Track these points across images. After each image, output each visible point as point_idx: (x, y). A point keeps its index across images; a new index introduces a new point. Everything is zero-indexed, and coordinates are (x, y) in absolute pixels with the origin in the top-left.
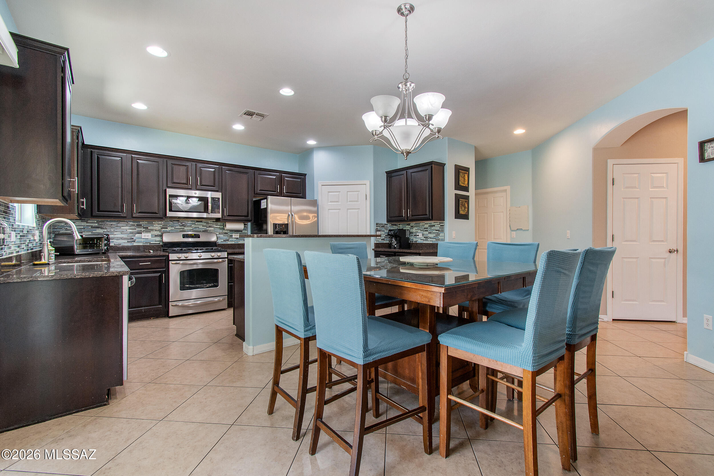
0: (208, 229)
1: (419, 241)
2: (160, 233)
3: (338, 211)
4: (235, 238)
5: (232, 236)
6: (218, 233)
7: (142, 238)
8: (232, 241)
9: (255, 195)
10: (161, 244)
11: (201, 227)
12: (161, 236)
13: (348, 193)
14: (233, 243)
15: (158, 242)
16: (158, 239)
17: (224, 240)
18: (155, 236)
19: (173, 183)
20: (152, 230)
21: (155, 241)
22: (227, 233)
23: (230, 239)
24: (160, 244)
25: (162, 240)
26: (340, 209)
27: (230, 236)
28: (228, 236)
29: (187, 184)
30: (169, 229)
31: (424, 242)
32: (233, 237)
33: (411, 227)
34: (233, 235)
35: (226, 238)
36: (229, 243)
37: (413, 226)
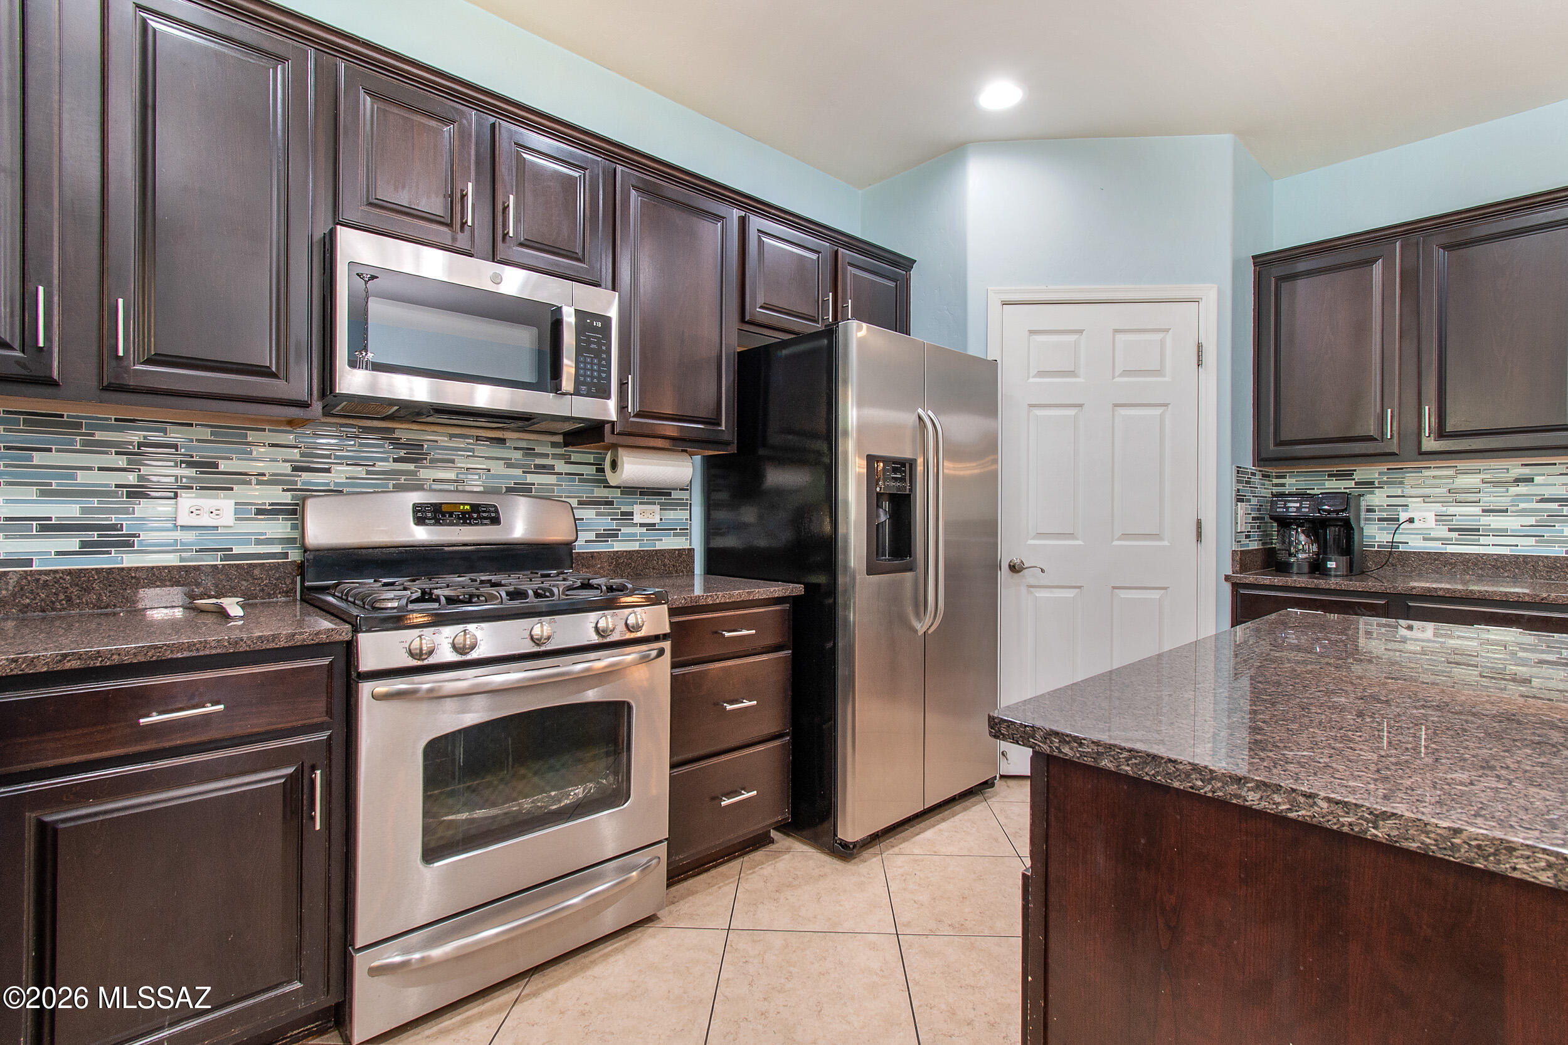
0: (530, 478)
1: (1416, 544)
2: (287, 498)
3: (1071, 412)
4: (642, 525)
5: (632, 514)
6: (574, 502)
7: (180, 522)
8: (631, 538)
9: (746, 327)
10: (295, 556)
11: (498, 468)
12: (294, 512)
13: (1119, 336)
14: (635, 546)
15: (277, 549)
16: (279, 528)
17: (597, 536)
18: (259, 512)
19: (370, 204)
20: (242, 478)
21: (259, 542)
22: (611, 503)
23: (624, 530)
24: (286, 555)
25: (296, 534)
26: (1081, 406)
27: (623, 514)
28: (616, 514)
29: (449, 225)
30: (340, 474)
31: (1451, 549)
32: (637, 519)
33: (1356, 483)
34: (637, 509)
35: (606, 523)
36: (618, 546)
37: (1372, 483)
